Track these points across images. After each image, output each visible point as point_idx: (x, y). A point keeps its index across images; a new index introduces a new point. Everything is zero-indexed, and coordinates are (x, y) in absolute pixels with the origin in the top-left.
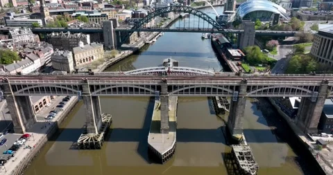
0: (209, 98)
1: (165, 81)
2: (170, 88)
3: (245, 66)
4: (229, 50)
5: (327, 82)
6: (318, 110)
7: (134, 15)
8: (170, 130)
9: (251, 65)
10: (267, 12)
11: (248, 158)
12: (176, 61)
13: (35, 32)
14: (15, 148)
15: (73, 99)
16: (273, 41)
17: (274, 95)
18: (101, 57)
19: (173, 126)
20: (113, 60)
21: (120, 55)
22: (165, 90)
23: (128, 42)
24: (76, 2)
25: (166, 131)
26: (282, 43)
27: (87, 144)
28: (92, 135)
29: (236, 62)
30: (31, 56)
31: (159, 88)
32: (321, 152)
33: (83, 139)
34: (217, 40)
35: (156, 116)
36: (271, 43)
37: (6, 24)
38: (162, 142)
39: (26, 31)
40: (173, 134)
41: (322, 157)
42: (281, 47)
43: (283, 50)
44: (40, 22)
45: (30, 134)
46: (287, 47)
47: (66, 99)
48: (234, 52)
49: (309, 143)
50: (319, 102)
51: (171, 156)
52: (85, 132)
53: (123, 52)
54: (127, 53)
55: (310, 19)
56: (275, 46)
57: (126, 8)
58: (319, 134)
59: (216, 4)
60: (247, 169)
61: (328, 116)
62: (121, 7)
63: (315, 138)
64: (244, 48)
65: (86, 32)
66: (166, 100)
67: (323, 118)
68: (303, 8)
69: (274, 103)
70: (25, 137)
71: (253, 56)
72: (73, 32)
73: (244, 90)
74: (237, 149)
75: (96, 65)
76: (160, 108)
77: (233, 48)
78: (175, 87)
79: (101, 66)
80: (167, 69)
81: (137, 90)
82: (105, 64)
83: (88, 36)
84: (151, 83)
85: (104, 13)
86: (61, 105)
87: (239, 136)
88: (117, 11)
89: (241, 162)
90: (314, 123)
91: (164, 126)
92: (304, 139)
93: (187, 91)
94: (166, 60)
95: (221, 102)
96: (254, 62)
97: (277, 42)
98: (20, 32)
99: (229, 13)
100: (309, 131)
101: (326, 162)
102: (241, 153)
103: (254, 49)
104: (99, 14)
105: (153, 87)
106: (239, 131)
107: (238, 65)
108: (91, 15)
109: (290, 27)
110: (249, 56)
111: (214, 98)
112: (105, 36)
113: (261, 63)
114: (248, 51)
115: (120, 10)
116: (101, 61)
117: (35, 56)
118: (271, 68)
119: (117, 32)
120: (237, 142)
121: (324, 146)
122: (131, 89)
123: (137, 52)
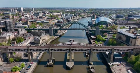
0: (84, 52)
1: (71, 48)
2: (72, 50)
3: (96, 42)
4: (91, 36)
5: (113, 48)
6: (112, 56)
7: (58, 22)
8: (72, 61)
9: (98, 41)
10: (106, 22)
11: (93, 69)
12: (73, 40)
13: (26, 30)
14: (30, 66)
15: (42, 53)
16: (106, 33)
17: (103, 52)
18: (48, 38)
19: (73, 60)
20: (53, 39)
21: (55, 38)
22: (71, 50)
23: (57, 33)
24: (37, 17)
25: (71, 62)
26: (109, 34)
27: (49, 65)
28: (50, 63)
29: (93, 40)
30: (27, 39)
31: (69, 50)
32: (113, 67)
33: (48, 64)
34: (88, 32)
35: (68, 57)
36: (105, 34)
37: (15, 26)
38: (70, 65)
39: (23, 30)
40: (73, 62)
41: (112, 68)
42: (108, 35)
43: (109, 36)
44: (27, 26)
45: (33, 62)
46: (111, 35)
47: (41, 53)
48: (93, 37)
49: (110, 65)
50: (112, 53)
51: (72, 68)
52: (48, 62)
53: (56, 37)
54: (57, 37)
55: (120, 24)
56: (106, 35)
57: (55, 19)
58: (113, 62)
59: (89, 16)
60: (92, 71)
61: (115, 57)
62: (53, 18)
63: (112, 63)
64: (96, 35)
65: (43, 30)
66: (71, 53)
67: (114, 58)
68: (120, 18)
69: (103, 54)
70: (32, 63)
71: (99, 38)
72: (39, 30)
73: (92, 50)
74: (90, 66)
75: (48, 41)
76: (69, 55)
77: (93, 35)
78: (74, 49)
79: (49, 42)
80: (71, 43)
81: (63, 50)
82: (51, 41)
83: (44, 31)
84: (67, 48)
85: (48, 21)
86: (39, 55)
87: (91, 63)
88: (52, 20)
89: (91, 69)
90: (112, 59)
91: (70, 60)
92: (109, 64)
93: (77, 50)
94: (70, 40)
95: (87, 53)
96: (99, 40)
97: (107, 34)
98: (21, 30)
99: (93, 20)
100: (111, 62)
101: (113, 69)
102: (91, 67)
103: (99, 36)
104: (46, 22)
105: (68, 49)
106: (91, 62)
107: (94, 41)
108: (43, 22)
109: (112, 28)
110: (97, 38)
111: (85, 52)
112: (50, 31)
113: (101, 41)
114: (97, 37)
115: (53, 20)
116: (49, 40)
117: (29, 39)
118: (104, 43)
119: (53, 30)
120: (91, 64)
121: (114, 65)
122: (62, 50)
123: (60, 36)
